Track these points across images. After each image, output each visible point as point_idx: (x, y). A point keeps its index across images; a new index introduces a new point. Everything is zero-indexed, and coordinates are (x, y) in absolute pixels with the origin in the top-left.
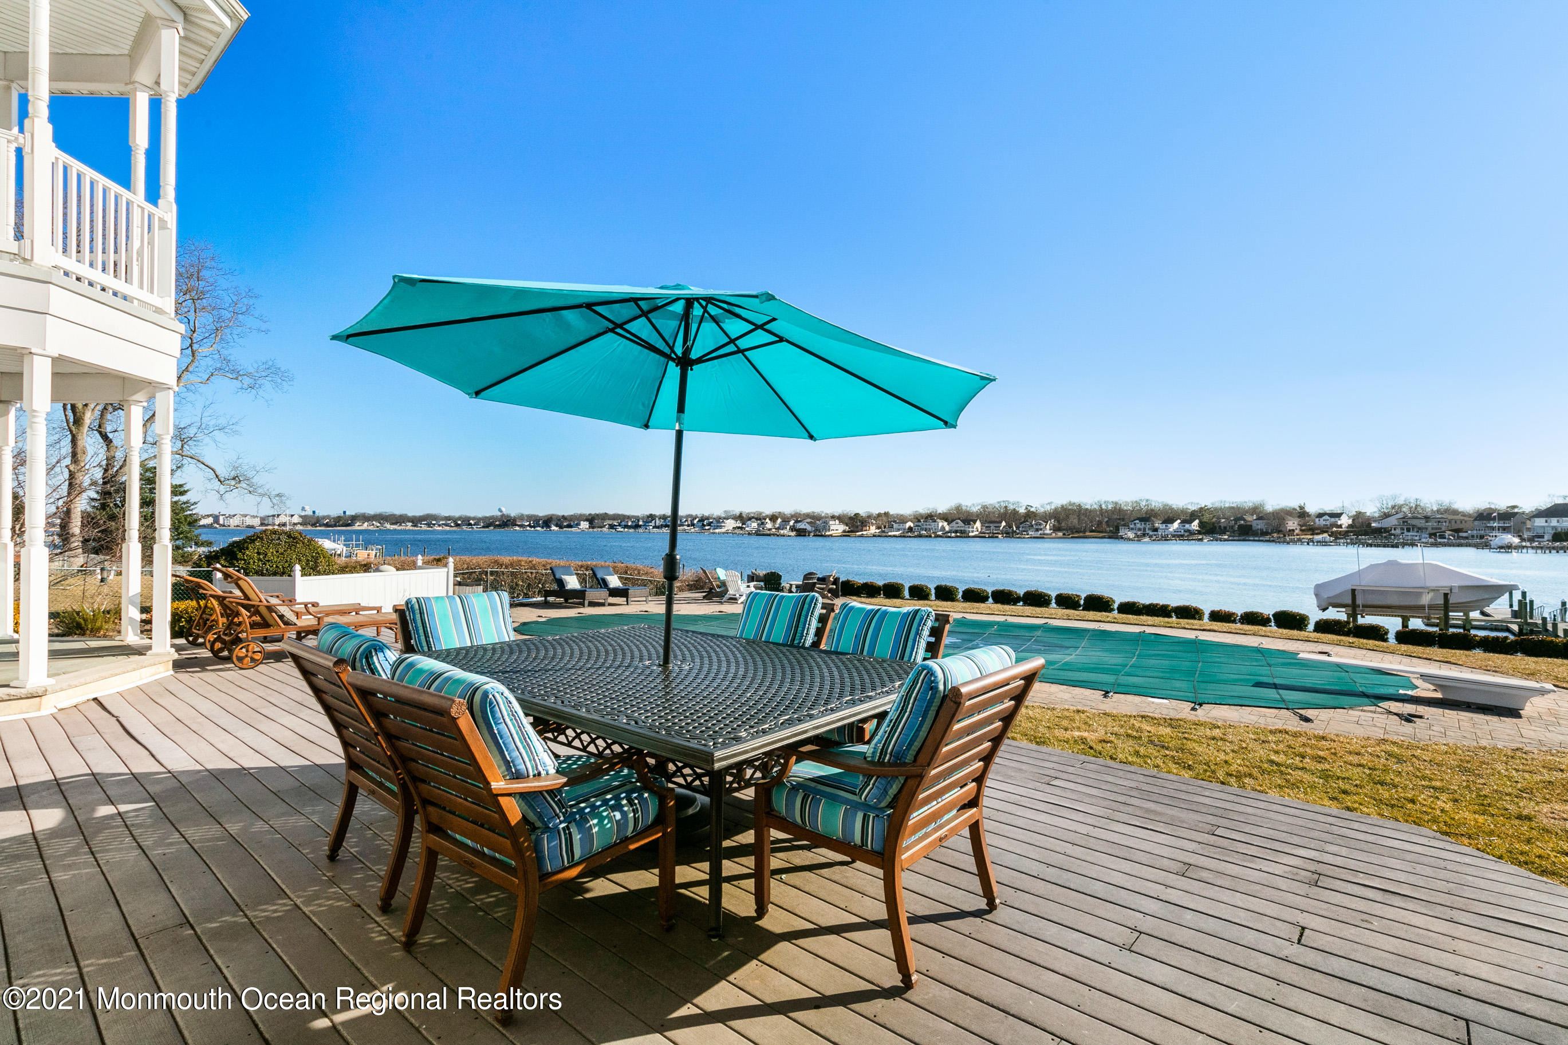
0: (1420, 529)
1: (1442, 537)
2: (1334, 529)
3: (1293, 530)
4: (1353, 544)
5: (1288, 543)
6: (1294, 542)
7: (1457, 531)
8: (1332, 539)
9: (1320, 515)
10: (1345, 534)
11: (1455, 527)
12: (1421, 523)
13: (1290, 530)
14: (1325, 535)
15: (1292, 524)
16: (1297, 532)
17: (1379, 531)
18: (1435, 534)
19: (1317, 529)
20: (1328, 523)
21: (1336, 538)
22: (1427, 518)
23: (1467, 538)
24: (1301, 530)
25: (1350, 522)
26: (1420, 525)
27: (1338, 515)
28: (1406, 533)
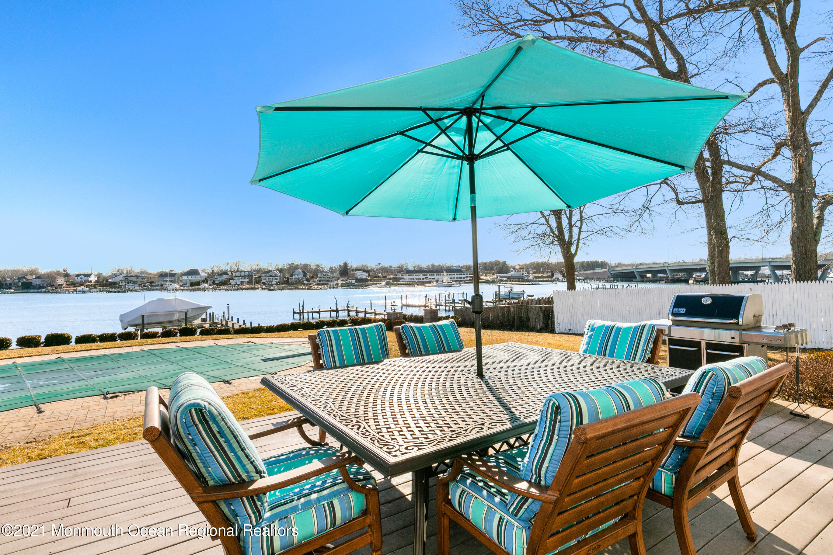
0: (134, 282)
1: (145, 286)
2: (88, 284)
3: (62, 285)
4: (101, 291)
5: (60, 293)
6: (64, 292)
7: (151, 283)
8: (88, 289)
9: (78, 275)
10: (94, 286)
11: (150, 280)
12: (134, 279)
13: (59, 285)
14: (83, 287)
15: (61, 281)
16: (64, 285)
17: (114, 284)
18: (141, 284)
19: (77, 284)
20: (83, 280)
21: (90, 289)
22: (137, 276)
23: (156, 286)
24: (67, 285)
25: (96, 279)
26: (134, 280)
27: (89, 275)
28: (127, 285)
